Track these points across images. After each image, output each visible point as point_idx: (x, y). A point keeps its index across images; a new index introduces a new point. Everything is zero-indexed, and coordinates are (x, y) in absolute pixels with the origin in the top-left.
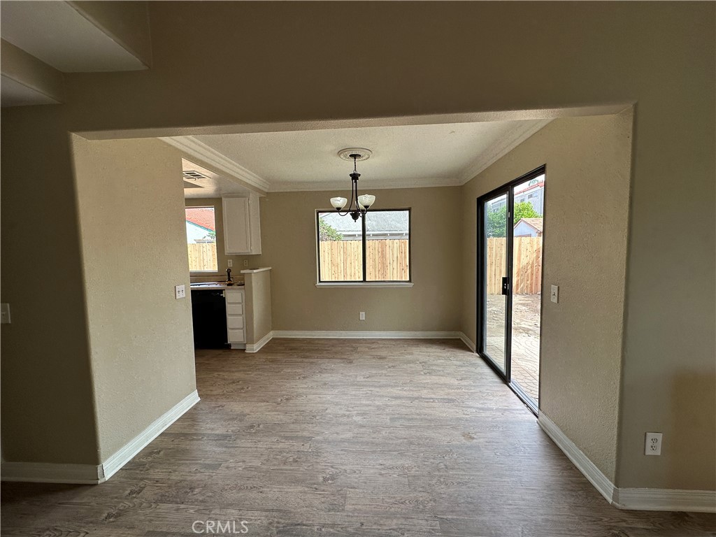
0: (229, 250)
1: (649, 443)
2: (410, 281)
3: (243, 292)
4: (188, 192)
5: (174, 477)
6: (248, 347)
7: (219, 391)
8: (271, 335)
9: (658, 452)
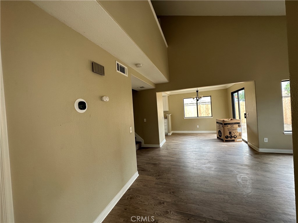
2: (212, 116)
3: (167, 120)
6: (168, 134)
8: (172, 132)
9: (267, 142)
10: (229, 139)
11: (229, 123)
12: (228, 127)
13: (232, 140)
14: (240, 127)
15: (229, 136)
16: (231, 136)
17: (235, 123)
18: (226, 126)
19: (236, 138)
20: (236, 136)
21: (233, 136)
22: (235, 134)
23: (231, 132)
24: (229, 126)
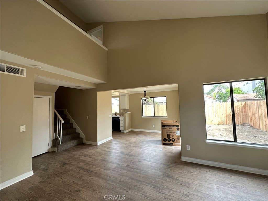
0: (121, 108)
1: (187, 147)
2: (167, 117)
4: (112, 95)
5: (107, 146)
6: (124, 131)
7: (116, 138)
10: (167, 142)
11: (168, 126)
12: (166, 130)
13: (171, 143)
14: (179, 131)
15: (167, 138)
16: (170, 139)
17: (174, 126)
18: (164, 128)
19: (174, 142)
20: (175, 140)
21: (171, 139)
22: (174, 137)
23: (169, 135)
24: (168, 128)
